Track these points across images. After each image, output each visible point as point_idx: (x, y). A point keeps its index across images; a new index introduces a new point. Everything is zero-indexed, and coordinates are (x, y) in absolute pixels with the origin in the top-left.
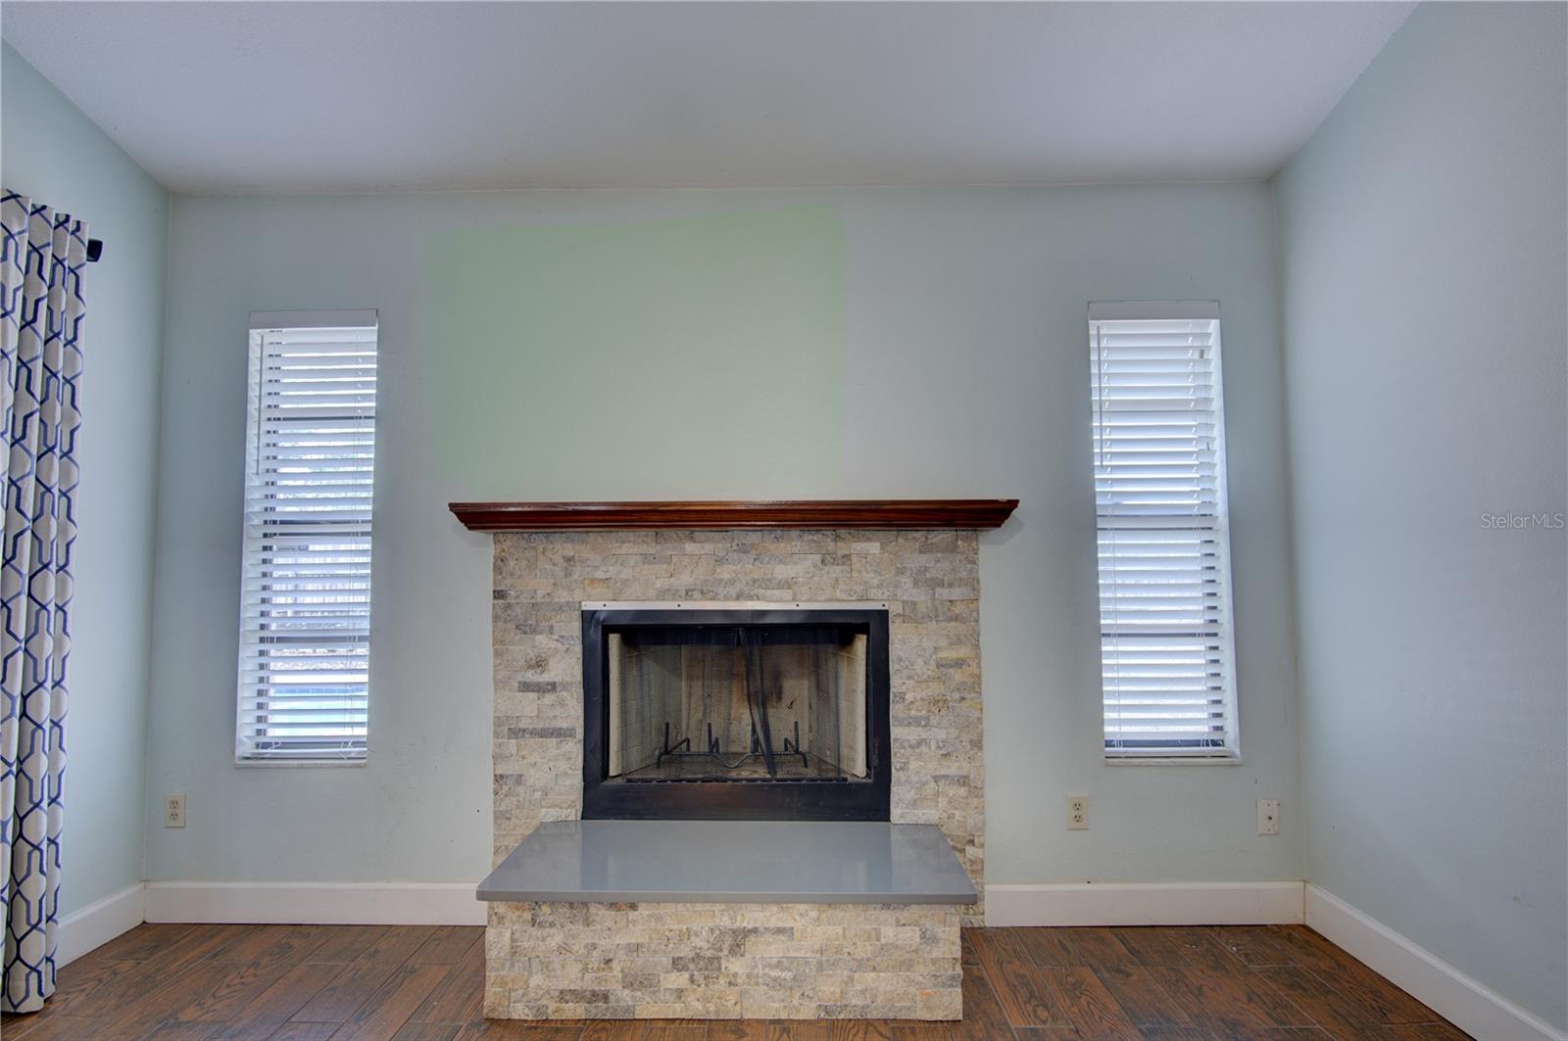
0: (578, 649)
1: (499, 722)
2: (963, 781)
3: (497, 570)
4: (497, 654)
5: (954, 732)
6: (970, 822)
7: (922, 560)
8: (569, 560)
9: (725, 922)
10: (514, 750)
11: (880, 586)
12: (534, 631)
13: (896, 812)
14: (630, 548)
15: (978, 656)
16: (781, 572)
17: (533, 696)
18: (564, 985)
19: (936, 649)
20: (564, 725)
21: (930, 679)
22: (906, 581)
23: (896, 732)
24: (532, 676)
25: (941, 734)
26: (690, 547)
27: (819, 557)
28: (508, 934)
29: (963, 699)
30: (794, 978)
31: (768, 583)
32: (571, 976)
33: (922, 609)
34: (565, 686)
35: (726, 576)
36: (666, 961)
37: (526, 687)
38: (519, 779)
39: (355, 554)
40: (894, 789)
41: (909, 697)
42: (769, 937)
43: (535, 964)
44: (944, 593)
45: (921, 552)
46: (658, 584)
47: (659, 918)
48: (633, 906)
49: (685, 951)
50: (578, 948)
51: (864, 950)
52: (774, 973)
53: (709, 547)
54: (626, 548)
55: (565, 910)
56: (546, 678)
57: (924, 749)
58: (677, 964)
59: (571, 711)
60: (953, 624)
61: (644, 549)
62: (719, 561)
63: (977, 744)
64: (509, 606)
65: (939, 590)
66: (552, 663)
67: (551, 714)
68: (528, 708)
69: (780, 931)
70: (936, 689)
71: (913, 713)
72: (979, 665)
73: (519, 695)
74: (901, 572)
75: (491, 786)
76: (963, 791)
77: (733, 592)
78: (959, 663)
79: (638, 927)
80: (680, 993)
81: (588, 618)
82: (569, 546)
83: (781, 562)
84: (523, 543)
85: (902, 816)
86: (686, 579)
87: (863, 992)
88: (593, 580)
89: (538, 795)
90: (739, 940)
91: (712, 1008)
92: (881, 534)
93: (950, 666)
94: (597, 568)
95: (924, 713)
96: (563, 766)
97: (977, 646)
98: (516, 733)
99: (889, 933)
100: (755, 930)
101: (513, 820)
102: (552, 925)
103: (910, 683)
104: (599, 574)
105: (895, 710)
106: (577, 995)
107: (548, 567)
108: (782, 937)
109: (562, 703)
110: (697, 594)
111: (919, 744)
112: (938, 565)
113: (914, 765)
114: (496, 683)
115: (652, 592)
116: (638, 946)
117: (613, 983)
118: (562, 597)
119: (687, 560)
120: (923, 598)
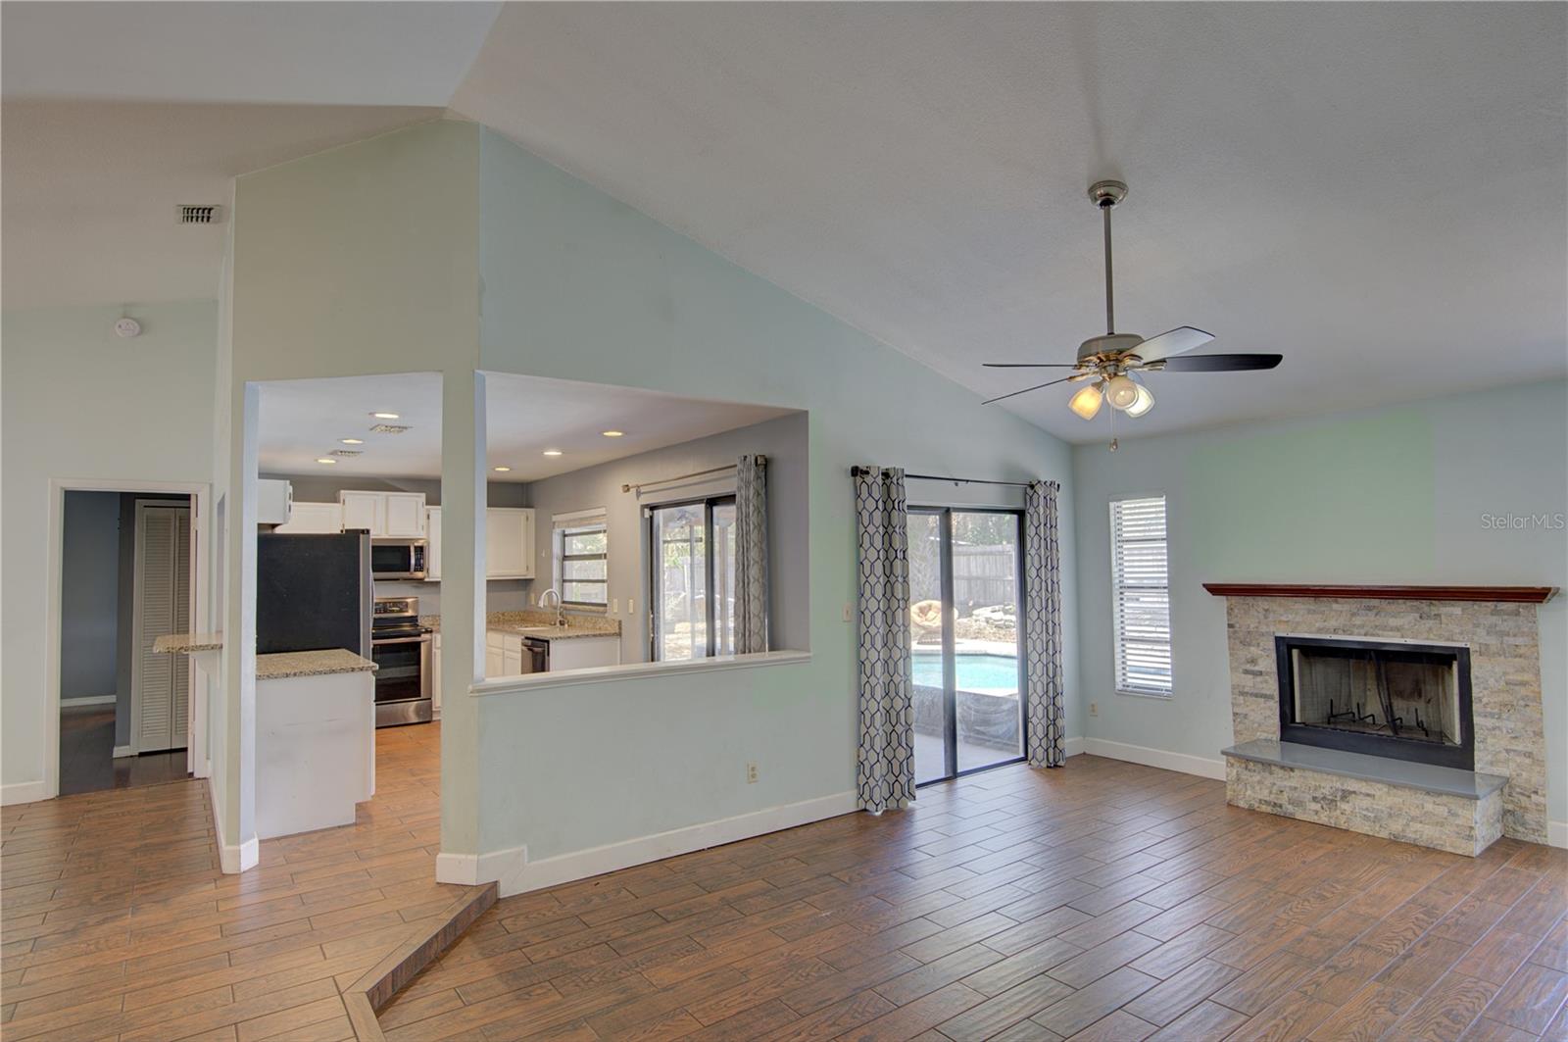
0: (1274, 655)
1: (1234, 687)
2: (1529, 755)
3: (1229, 614)
4: (1231, 655)
5: (1520, 725)
6: (1534, 780)
7: (1494, 619)
8: (1266, 610)
9: (1338, 785)
10: (1242, 702)
11: (1461, 633)
12: (1250, 645)
13: (1477, 766)
14: (1300, 607)
15: (1538, 680)
16: (1393, 622)
17: (1251, 676)
18: (1260, 797)
19: (1505, 674)
20: (1268, 693)
21: (1500, 691)
22: (1481, 632)
23: (1476, 720)
24: (1249, 667)
25: (1511, 725)
26: (1335, 606)
27: (1418, 615)
28: (1235, 771)
29: (1527, 705)
30: (1375, 817)
31: (1384, 628)
32: (1264, 794)
33: (1493, 649)
34: (1267, 673)
35: (1358, 623)
36: (1309, 797)
37: (1246, 672)
38: (1246, 716)
39: (1161, 602)
40: (1476, 753)
41: (1485, 700)
42: (1361, 797)
43: (1248, 786)
44: (1511, 640)
45: (1492, 614)
46: (1317, 625)
47: (1305, 777)
48: (1292, 770)
49: (1318, 794)
50: (1268, 783)
51: (1415, 812)
52: (1364, 813)
53: (1346, 607)
54: (1297, 606)
55: (1260, 766)
56: (1257, 668)
57: (1497, 732)
58: (1315, 799)
59: (1272, 686)
60: (1517, 659)
61: (1307, 606)
62: (1353, 615)
63: (1539, 734)
64: (1235, 632)
65: (1506, 638)
66: (1260, 661)
67: (1261, 686)
68: (1248, 682)
69: (1368, 795)
70: (1507, 698)
71: (1489, 710)
72: (1539, 686)
73: (1243, 675)
74: (1477, 626)
75: (1231, 717)
76: (1528, 761)
77: (1363, 631)
78: (1523, 684)
79: (1295, 780)
80: (1317, 812)
81: (1279, 640)
82: (1266, 603)
83: (1393, 616)
84: (1241, 601)
85: (1481, 769)
86: (1333, 623)
87: (1416, 832)
88: (1280, 622)
89: (1256, 725)
90: (1346, 795)
91: (1333, 822)
92: (1462, 603)
93: (1516, 685)
94: (1281, 615)
95: (1496, 711)
96: (1268, 713)
97: (1537, 674)
98: (1242, 694)
99: (1429, 807)
100: (1354, 792)
101: (1244, 736)
102: (1255, 771)
103: (1485, 692)
104: (1284, 618)
105: (1476, 707)
106: (1267, 803)
107: (1256, 614)
108: (1368, 798)
109: (1266, 682)
110: (1341, 632)
111: (1494, 729)
112: (1507, 624)
113: (1490, 740)
114: (1231, 669)
115: (1314, 629)
116: (1296, 788)
117: (1284, 800)
118: (1264, 629)
119: (1333, 613)
120: (1494, 642)
